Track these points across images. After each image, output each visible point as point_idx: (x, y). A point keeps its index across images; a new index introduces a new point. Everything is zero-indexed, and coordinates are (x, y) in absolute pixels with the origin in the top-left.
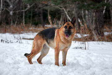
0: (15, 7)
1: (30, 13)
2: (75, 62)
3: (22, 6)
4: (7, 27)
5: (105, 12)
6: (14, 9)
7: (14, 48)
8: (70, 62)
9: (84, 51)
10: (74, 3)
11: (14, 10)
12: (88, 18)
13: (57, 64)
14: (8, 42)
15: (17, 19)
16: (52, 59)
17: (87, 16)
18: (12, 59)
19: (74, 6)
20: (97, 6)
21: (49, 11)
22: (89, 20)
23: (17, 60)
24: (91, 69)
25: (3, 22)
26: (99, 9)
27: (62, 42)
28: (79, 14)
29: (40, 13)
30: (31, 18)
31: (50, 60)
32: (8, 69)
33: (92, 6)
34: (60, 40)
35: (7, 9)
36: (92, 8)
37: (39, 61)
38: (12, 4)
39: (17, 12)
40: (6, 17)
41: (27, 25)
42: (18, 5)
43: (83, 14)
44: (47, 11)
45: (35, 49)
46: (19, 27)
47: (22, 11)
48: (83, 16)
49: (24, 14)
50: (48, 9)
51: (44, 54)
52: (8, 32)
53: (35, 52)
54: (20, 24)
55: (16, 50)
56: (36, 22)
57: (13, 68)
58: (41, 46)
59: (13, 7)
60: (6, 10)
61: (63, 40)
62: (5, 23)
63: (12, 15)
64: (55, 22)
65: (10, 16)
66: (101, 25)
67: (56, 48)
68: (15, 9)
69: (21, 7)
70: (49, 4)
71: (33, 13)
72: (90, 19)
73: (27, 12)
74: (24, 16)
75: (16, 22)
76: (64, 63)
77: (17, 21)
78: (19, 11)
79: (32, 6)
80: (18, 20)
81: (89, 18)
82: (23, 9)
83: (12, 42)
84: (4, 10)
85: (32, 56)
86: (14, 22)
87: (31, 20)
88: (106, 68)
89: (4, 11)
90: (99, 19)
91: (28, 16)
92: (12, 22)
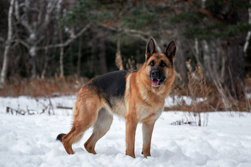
0: (42, 37)
1: (77, 51)
2: (172, 149)
3: (58, 35)
4: (23, 83)
5: (249, 46)
6: (39, 41)
7: (34, 124)
8: (162, 150)
9: (195, 129)
10: (177, 25)
11: (38, 45)
12: (208, 62)
13: (131, 152)
14: (23, 113)
15: (46, 65)
16: (119, 145)
17: (206, 57)
18: (28, 144)
19: (176, 33)
20: (229, 31)
21: (119, 45)
22: (212, 65)
23: (39, 147)
24: (209, 163)
25: (13, 72)
26: (233, 38)
27: (144, 102)
28: (187, 52)
29: (98, 51)
30: (79, 62)
31: (116, 146)
32: (17, 163)
33: (216, 31)
34: (140, 97)
35: (23, 43)
36: (217, 36)
37: (90, 147)
38: (35, 30)
39: (46, 48)
40: (21, 60)
41: (70, 77)
42: (48, 33)
43: (197, 52)
44: (114, 45)
45: (80, 119)
46: (50, 83)
47: (57, 45)
48: (197, 57)
49: (62, 53)
50: (116, 41)
51: (100, 132)
52: (24, 94)
53: (79, 126)
54: (53, 75)
55: (39, 127)
56: (91, 71)
57: (30, 162)
58: (94, 114)
59: (38, 37)
60: (20, 44)
61: (145, 97)
62: (17, 75)
63: (35, 57)
64: (131, 66)
65: (30, 57)
66: (239, 75)
67: (129, 115)
68: (42, 42)
69: (55, 39)
70: (120, 29)
71: (83, 50)
72: (214, 63)
73: (70, 49)
74: (61, 58)
75: (44, 72)
76: (147, 152)
77: (47, 70)
78: (51, 46)
79: (79, 34)
80: (49, 68)
81: (211, 60)
82: (59, 42)
83: (31, 112)
84: (16, 44)
85: (73, 135)
86: (39, 72)
87: (78, 68)
88: (244, 161)
89: (16, 47)
90: (233, 61)
91: (71, 58)
92: (34, 71)
